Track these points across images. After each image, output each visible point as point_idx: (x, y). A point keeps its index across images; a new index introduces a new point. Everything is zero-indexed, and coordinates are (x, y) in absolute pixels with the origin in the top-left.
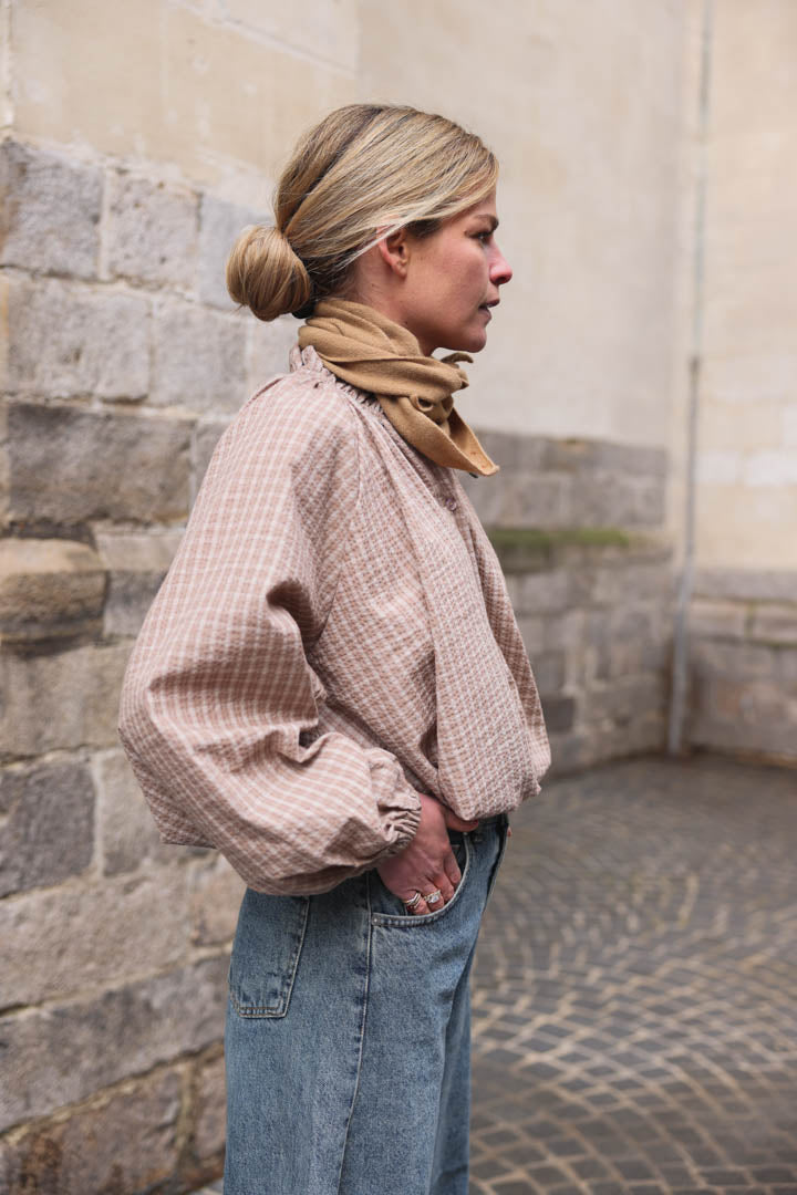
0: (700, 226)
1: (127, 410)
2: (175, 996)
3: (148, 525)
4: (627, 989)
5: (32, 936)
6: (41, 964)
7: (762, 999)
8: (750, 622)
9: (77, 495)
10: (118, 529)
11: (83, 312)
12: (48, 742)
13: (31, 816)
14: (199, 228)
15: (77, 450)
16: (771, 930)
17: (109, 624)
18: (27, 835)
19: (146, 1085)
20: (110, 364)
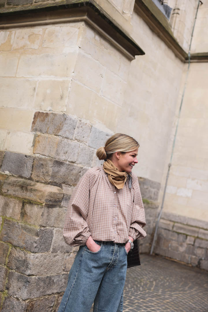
0: (175, 136)
1: (72, 164)
2: (58, 280)
3: (71, 186)
4: (140, 301)
5: (38, 262)
6: (38, 268)
7: (168, 308)
8: (173, 227)
9: (61, 178)
10: (66, 186)
11: (69, 145)
12: (48, 224)
13: (42, 238)
14: (90, 132)
15: (63, 170)
16: (171, 296)
17: (62, 204)
18: (41, 242)
19: (50, 297)
20: (71, 155)
